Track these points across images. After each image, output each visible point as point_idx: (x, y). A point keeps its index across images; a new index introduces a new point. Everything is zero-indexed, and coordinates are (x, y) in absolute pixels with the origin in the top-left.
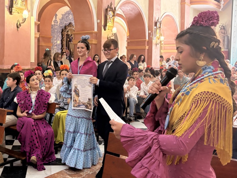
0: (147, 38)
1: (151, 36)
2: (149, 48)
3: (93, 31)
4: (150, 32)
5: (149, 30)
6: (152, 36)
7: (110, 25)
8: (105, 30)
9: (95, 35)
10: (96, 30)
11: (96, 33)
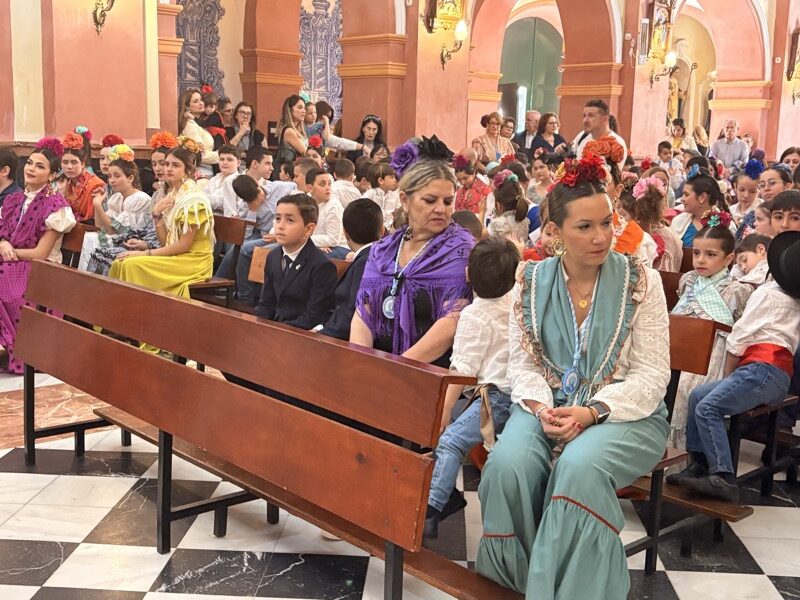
0: (618, 59)
1: (632, 50)
2: (624, 91)
3: (390, 35)
4: (629, 36)
5: (625, 33)
6: (635, 52)
7: (451, 13)
8: (430, 29)
9: (400, 47)
10: (401, 30)
11: (401, 42)
